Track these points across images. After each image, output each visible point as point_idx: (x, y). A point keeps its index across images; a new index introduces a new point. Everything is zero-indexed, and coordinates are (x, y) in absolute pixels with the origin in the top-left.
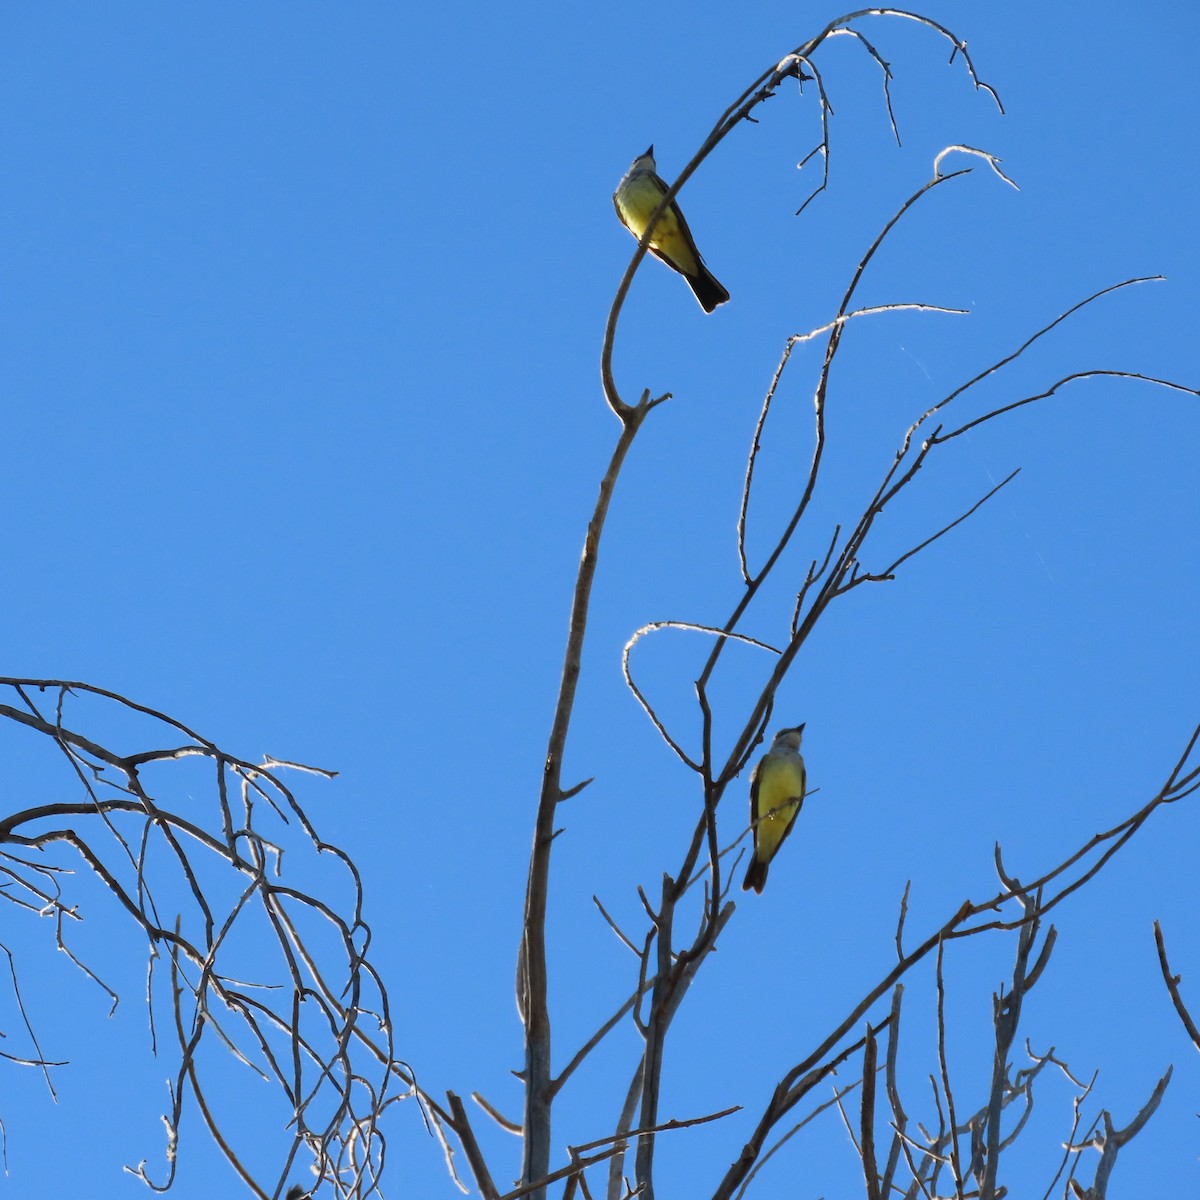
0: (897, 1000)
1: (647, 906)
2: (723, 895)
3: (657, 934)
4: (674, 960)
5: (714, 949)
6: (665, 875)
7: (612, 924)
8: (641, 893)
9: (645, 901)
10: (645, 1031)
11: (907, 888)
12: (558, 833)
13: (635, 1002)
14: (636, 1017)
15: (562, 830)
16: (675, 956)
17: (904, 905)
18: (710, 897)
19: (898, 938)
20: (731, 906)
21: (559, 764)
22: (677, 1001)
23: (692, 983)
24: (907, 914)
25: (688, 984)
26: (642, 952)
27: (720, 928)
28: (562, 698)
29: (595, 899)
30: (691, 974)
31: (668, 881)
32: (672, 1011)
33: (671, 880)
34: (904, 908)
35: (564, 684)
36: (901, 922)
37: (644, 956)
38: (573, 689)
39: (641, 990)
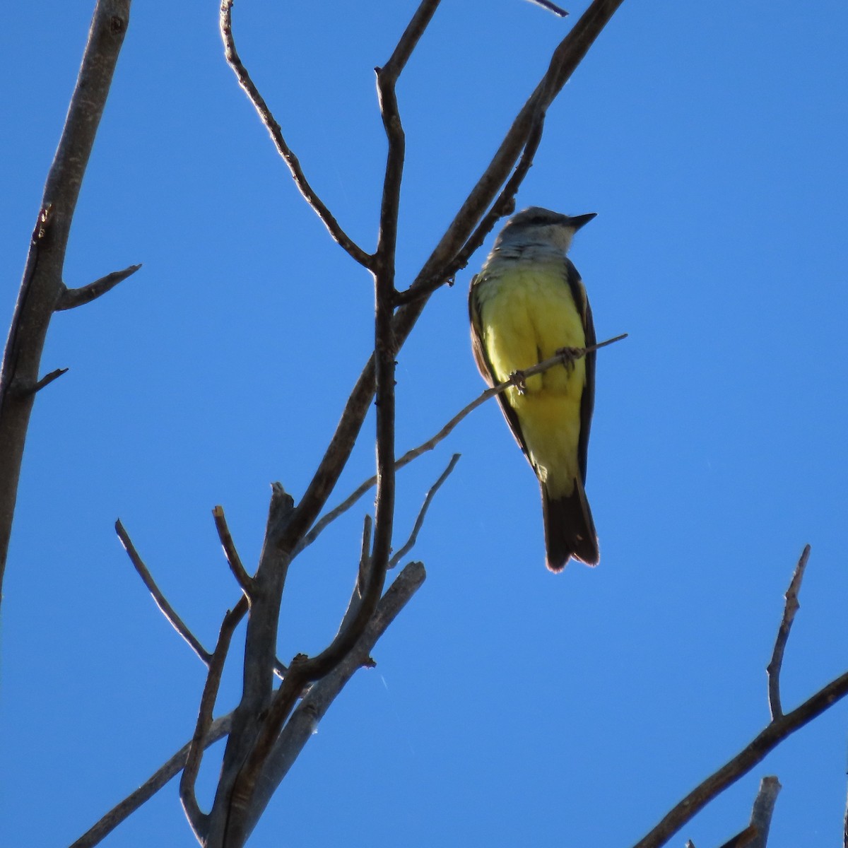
0: (763, 809)
1: (230, 551)
2: (400, 554)
3: (247, 617)
4: (278, 677)
5: (370, 663)
6: (277, 488)
7: (152, 587)
8: (220, 523)
9: (226, 540)
10: (202, 823)
11: (802, 563)
12: (50, 378)
13: (186, 764)
14: (187, 793)
15: (58, 373)
16: (281, 669)
17: (791, 596)
18: (371, 554)
19: (774, 669)
20: (415, 574)
21: (65, 228)
22: (279, 768)
23: (315, 732)
24: (798, 616)
25: (307, 733)
26: (211, 650)
27: (388, 619)
28: (83, 85)
29: (119, 529)
30: (314, 711)
31: (280, 502)
32: (268, 788)
33: (289, 500)
34: (792, 604)
35: (90, 53)
36: (783, 635)
37: (216, 661)
38: (110, 67)
39: (201, 738)
